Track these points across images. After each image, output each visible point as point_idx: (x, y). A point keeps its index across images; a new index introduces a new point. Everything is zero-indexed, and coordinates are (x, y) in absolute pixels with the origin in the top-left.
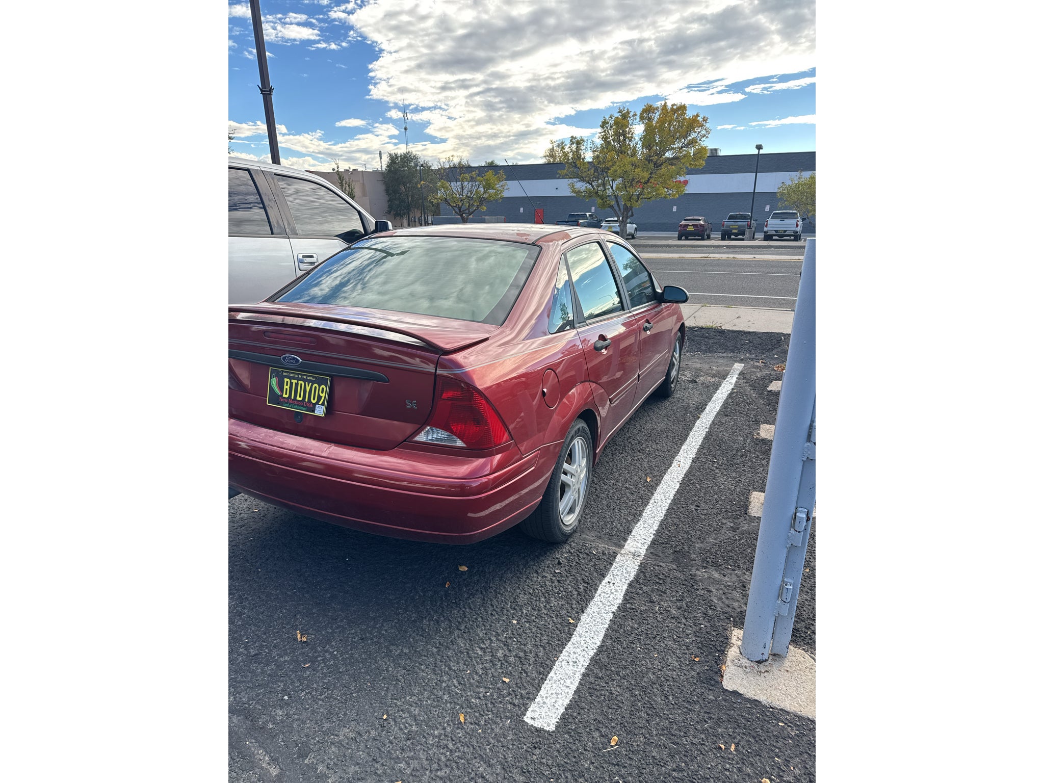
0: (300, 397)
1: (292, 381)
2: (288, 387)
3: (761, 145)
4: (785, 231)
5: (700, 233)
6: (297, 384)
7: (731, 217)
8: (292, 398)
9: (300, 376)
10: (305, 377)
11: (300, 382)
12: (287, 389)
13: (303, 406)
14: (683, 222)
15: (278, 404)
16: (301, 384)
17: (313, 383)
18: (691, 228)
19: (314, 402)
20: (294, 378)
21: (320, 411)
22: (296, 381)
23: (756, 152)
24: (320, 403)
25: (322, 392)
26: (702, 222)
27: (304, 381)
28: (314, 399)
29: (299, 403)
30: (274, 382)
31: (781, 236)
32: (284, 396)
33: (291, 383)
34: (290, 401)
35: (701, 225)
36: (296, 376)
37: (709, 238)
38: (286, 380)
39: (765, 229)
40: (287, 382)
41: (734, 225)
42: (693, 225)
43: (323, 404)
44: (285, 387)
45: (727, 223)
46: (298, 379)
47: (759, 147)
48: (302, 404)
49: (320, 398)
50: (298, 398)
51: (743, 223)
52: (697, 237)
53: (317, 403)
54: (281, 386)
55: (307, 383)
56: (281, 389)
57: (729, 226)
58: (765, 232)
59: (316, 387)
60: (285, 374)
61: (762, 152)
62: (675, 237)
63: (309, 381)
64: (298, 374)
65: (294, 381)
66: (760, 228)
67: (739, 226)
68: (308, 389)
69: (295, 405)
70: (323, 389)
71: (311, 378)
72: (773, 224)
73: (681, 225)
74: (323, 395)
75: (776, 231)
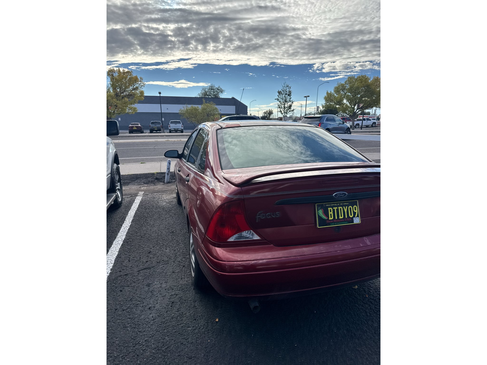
0: (341, 216)
1: (334, 208)
2: (332, 213)
3: (161, 92)
4: (178, 129)
5: (140, 130)
6: (337, 210)
7: (152, 123)
8: (336, 218)
9: (338, 204)
10: (342, 204)
11: (339, 208)
12: (331, 214)
13: (344, 221)
14: (130, 125)
15: (326, 225)
16: (341, 209)
17: (348, 206)
18: (135, 128)
19: (351, 217)
20: (335, 206)
21: (357, 221)
22: (337, 208)
23: (159, 95)
24: (356, 216)
25: (355, 210)
26: (139, 125)
27: (342, 206)
28: (351, 215)
29: (341, 220)
30: (320, 213)
31: (176, 131)
32: (330, 219)
33: (334, 210)
34: (335, 221)
35: (139, 127)
36: (336, 205)
37: (143, 132)
38: (329, 209)
39: (169, 128)
40: (330, 210)
41: (155, 126)
42: (136, 127)
43: (358, 216)
44: (330, 213)
45: (152, 125)
46: (338, 206)
47: (160, 93)
48: (343, 220)
49: (355, 213)
50: (340, 217)
51: (158, 126)
52: (138, 132)
53: (354, 216)
54: (326, 214)
55: (344, 207)
56: (327, 215)
57: (153, 127)
58: (170, 129)
59: (350, 208)
60: (327, 205)
61: (161, 95)
62: (128, 133)
63: (345, 206)
64: (337, 203)
65: (335, 208)
66: (167, 128)
67: (157, 127)
68: (346, 210)
69: (338, 222)
70: (355, 208)
71: (346, 204)
72: (172, 126)
73: (130, 127)
74: (356, 211)
75: (174, 129)
